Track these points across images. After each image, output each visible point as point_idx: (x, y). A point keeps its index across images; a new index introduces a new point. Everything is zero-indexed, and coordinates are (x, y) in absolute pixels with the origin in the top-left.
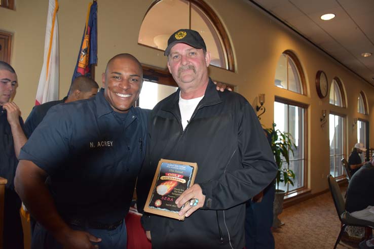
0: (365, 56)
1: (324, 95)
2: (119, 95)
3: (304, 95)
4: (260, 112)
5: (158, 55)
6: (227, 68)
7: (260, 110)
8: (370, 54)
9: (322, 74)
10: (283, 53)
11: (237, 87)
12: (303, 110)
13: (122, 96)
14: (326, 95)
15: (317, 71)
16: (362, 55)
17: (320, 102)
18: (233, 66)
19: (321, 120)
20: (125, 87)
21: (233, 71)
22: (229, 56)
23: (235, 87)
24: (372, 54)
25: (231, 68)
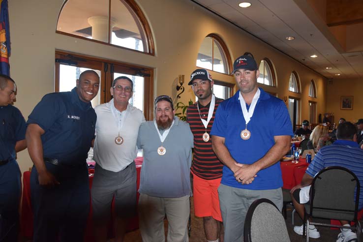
0: (289, 39)
2: (87, 93)
3: (230, 75)
4: (180, 91)
5: (76, 42)
7: (180, 90)
8: (293, 38)
11: (157, 69)
12: (229, 89)
13: (89, 93)
16: (287, 38)
18: (153, 50)
21: (153, 54)
22: (150, 40)
23: (154, 70)
25: (151, 52)
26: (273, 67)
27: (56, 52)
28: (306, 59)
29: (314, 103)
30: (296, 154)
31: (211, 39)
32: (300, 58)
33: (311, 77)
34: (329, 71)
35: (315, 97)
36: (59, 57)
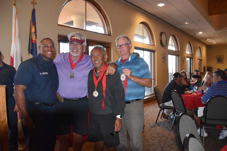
0: (186, 24)
1: (164, 45)
2: (48, 53)
3: (153, 45)
6: (107, 34)
8: (189, 23)
9: (163, 33)
10: (140, 23)
11: (112, 43)
12: (153, 53)
13: (49, 53)
14: (166, 45)
15: (160, 32)
16: (185, 23)
17: (162, 49)
18: (110, 32)
19: (163, 58)
20: (50, 50)
21: (110, 35)
22: (108, 27)
24: (189, 22)
25: (109, 34)
26: (177, 40)
27: (58, 36)
28: (196, 35)
29: (201, 60)
30: (194, 90)
31: (141, 25)
32: (192, 34)
33: (199, 45)
34: (209, 41)
35: (201, 57)
36: (59, 39)
